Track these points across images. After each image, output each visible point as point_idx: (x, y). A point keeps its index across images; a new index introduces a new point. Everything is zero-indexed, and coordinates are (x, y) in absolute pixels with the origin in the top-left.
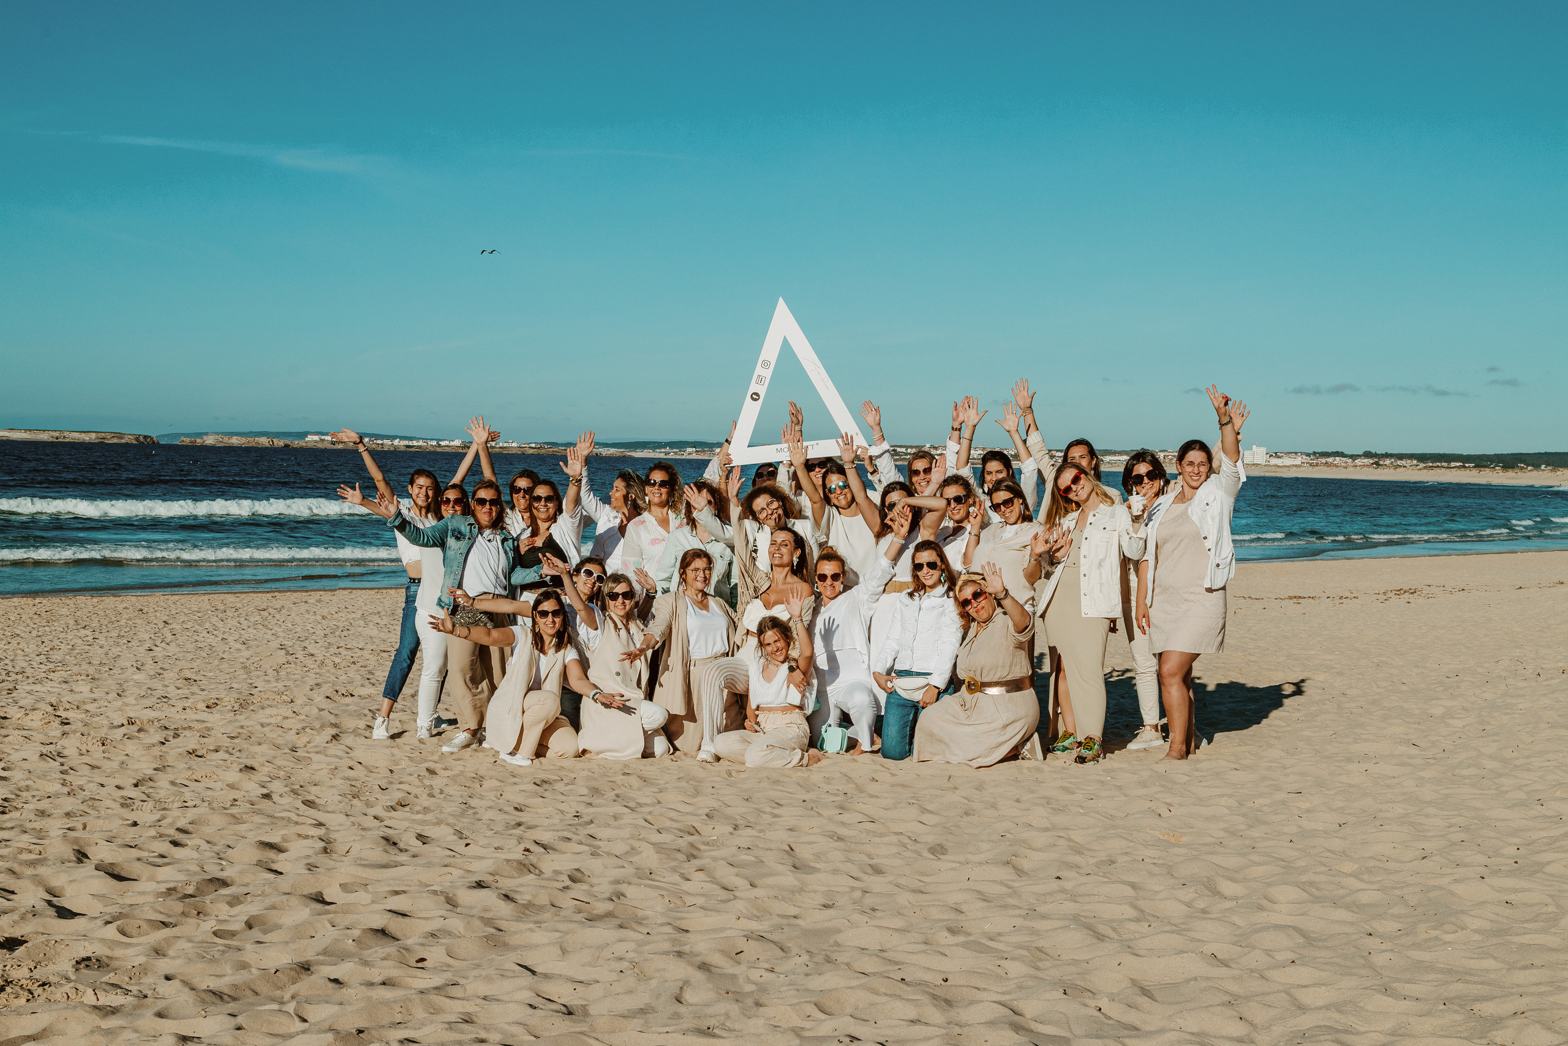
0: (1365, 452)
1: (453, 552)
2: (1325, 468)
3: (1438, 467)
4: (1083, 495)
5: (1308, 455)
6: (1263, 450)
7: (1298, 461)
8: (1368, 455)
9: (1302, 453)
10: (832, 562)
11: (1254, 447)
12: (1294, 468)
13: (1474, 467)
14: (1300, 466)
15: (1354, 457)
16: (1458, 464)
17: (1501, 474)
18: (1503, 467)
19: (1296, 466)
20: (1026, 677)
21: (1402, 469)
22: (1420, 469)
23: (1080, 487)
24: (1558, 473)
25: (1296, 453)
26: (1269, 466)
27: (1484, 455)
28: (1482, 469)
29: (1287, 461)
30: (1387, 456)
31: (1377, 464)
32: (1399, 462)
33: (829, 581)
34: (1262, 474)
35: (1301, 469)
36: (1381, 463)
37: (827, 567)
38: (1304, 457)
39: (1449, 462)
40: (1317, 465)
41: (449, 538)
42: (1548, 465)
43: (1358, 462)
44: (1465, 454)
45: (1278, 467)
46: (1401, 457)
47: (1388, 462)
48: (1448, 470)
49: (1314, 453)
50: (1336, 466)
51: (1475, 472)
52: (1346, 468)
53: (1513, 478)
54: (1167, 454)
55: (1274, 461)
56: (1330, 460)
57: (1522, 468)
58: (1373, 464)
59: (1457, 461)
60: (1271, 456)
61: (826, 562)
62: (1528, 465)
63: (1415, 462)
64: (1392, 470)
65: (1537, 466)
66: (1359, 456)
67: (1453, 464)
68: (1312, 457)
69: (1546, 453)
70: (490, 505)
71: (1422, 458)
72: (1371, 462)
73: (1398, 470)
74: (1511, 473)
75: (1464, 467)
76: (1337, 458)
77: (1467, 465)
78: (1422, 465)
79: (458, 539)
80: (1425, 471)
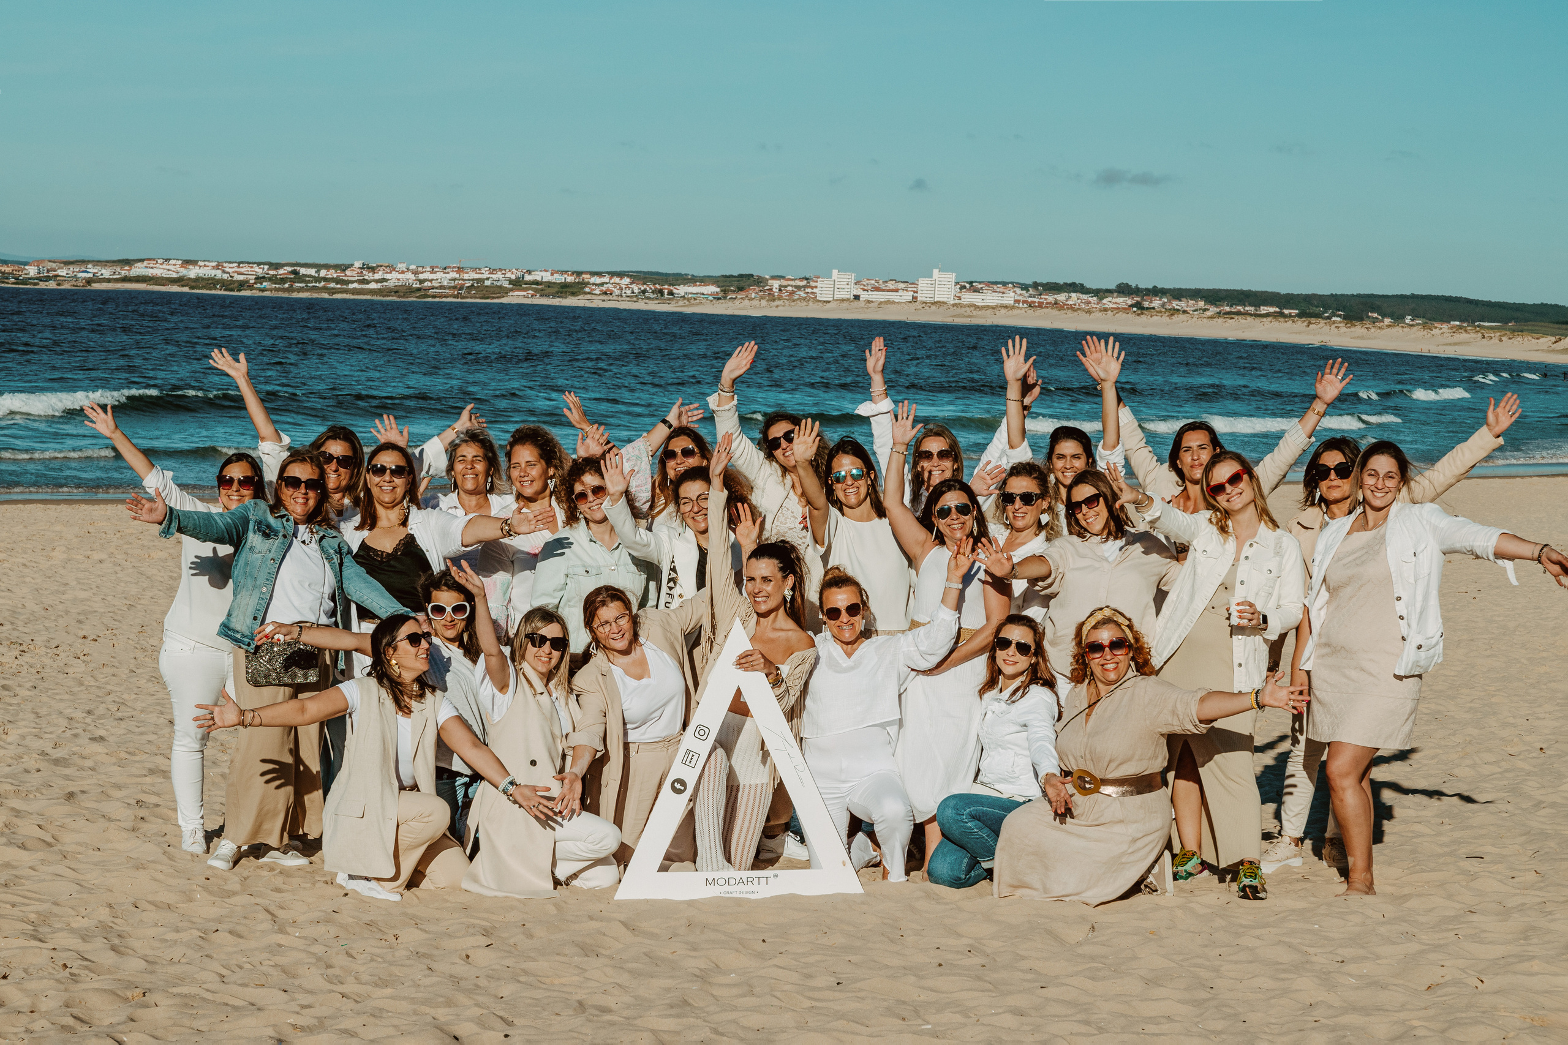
0: (1119, 286)
1: (259, 556)
2: (1055, 312)
3: (1239, 313)
4: (1237, 503)
5: (1025, 287)
6: (951, 277)
7: (1009, 298)
8: (1124, 290)
9: (1015, 285)
10: (844, 589)
11: (936, 272)
12: (1003, 311)
13: (1300, 316)
14: (1013, 308)
15: (1100, 293)
16: (1272, 310)
17: (1343, 329)
18: (1345, 318)
19: (1006, 307)
20: (1156, 773)
21: (1182, 317)
22: (1211, 317)
23: (1237, 490)
24: (1435, 331)
25: (1005, 284)
26: (961, 306)
27: (1314, 295)
28: (1313, 320)
29: (990, 298)
30: (1156, 292)
31: (1138, 305)
32: (1175, 304)
33: (845, 618)
34: (949, 321)
35: (1015, 312)
36: (1146, 304)
37: (840, 597)
38: (1019, 291)
39: (1257, 305)
40: (1040, 305)
41: (250, 534)
42: (1416, 316)
43: (1109, 302)
44: (1283, 292)
45: (976, 307)
46: (1178, 294)
47: (1156, 303)
48: (1258, 320)
49: (1036, 285)
50: (1071, 308)
51: (1301, 324)
52: (1089, 312)
53: (1362, 338)
54: (785, 283)
55: (969, 298)
56: (1062, 297)
57: (1374, 321)
58: (1132, 306)
59: (1271, 305)
60: (963, 287)
61: (834, 590)
62: (1384, 316)
63: (1201, 304)
64: (1165, 319)
65: (1398, 318)
66: (1109, 292)
67: (1264, 310)
68: (1031, 291)
69: (1414, 297)
70: (306, 488)
71: (1213, 297)
72: (1130, 302)
73: (1175, 318)
74: (1358, 329)
75: (1281, 315)
76: (1073, 295)
77: (1286, 312)
78: (1213, 310)
79: (266, 536)
80: (1220, 320)
